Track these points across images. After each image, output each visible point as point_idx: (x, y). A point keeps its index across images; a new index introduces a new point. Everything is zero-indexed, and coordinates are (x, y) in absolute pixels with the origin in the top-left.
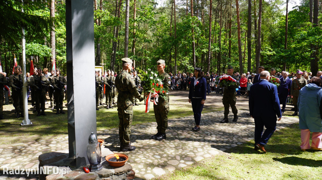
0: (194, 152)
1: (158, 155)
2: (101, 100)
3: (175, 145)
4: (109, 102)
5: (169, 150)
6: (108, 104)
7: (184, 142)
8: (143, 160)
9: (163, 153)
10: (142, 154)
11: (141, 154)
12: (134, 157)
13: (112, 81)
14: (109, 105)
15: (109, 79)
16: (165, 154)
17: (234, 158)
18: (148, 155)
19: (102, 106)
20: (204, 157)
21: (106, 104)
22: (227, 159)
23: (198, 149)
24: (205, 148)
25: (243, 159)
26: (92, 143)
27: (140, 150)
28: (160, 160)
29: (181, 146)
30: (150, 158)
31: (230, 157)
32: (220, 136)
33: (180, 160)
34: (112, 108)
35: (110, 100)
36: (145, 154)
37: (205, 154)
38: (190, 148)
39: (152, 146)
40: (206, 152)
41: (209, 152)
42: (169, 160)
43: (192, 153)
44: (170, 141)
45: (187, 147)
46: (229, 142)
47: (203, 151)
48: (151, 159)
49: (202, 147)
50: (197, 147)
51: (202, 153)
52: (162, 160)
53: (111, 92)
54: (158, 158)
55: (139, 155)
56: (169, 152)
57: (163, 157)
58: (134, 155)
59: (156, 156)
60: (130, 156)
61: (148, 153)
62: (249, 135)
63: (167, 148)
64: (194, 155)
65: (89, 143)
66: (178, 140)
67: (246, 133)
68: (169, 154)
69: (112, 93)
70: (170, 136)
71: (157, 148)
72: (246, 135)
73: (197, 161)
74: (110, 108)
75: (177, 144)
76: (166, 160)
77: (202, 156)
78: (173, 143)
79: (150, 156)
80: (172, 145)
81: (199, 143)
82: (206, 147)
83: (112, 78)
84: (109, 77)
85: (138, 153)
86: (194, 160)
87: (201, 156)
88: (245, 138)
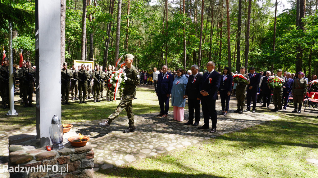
0: (167, 143)
1: (133, 144)
2: (89, 93)
3: (151, 136)
4: (97, 95)
5: (145, 140)
6: (95, 98)
7: (161, 134)
8: (117, 148)
9: (139, 142)
10: (118, 143)
11: (116, 143)
12: (110, 146)
13: (100, 76)
14: (97, 99)
15: (97, 73)
16: (139, 143)
17: (205, 149)
18: (123, 144)
19: (90, 99)
20: (176, 148)
21: (94, 98)
22: (198, 150)
23: (172, 140)
24: (179, 140)
25: (212, 150)
26: (54, 124)
27: (117, 140)
28: (133, 149)
29: (157, 137)
30: (124, 147)
31: (200, 148)
32: (196, 129)
33: (153, 149)
34: (100, 102)
35: (98, 94)
36: (120, 143)
37: (178, 144)
38: (165, 139)
39: (129, 137)
40: (179, 143)
41: (182, 143)
42: (142, 149)
43: (166, 144)
44: (148, 132)
45: (162, 138)
46: (204, 135)
47: (176, 142)
48: (126, 148)
49: (177, 139)
50: (172, 138)
51: (175, 144)
52: (135, 149)
53: (98, 86)
54: (132, 147)
55: (114, 144)
56: (144, 142)
57: (137, 146)
58: (110, 144)
59: (130, 145)
60: (106, 144)
61: (124, 142)
62: (224, 130)
63: (143, 138)
64: (167, 146)
65: (52, 124)
66: (156, 132)
67: (222, 128)
68: (143, 144)
69: (100, 87)
70: (148, 128)
71: (134, 138)
72: (222, 129)
73: (169, 151)
74: (97, 101)
75: (153, 135)
76: (139, 148)
77: (175, 146)
78: (149, 134)
79: (125, 145)
80: (149, 136)
81: (175, 135)
82: (181, 139)
83: (100, 72)
84: (98, 71)
85: (114, 142)
86: (166, 150)
87: (173, 146)
88: (220, 132)
